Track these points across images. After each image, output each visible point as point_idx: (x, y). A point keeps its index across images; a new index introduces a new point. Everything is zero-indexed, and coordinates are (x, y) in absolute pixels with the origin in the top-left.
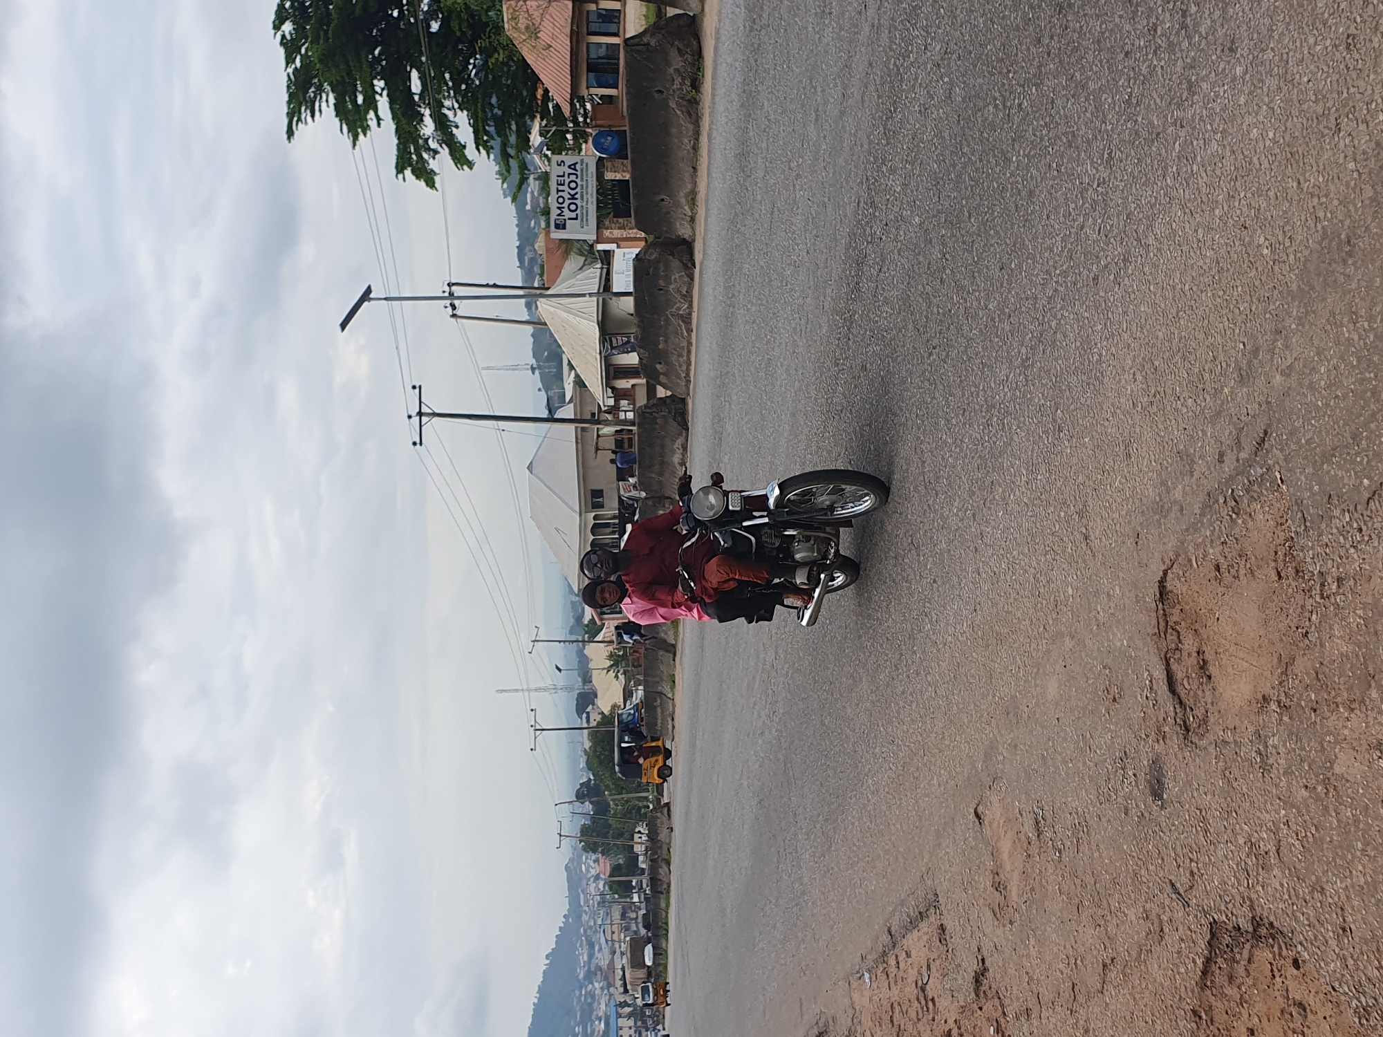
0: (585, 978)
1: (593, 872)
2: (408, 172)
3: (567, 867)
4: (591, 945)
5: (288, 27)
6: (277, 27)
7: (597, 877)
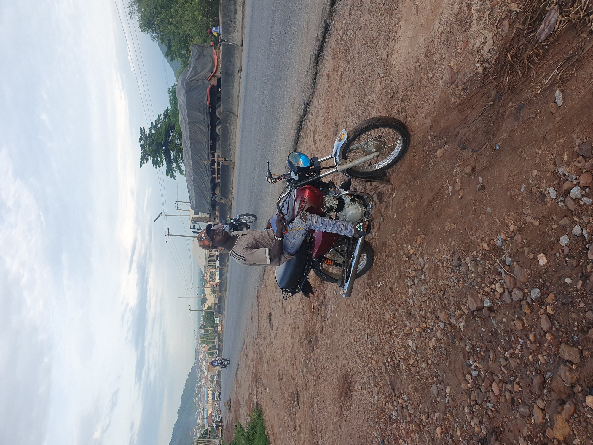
0: (199, 381)
1: (203, 350)
2: (169, 176)
3: (195, 349)
4: (201, 371)
5: (142, 142)
6: (140, 142)
7: (204, 352)
